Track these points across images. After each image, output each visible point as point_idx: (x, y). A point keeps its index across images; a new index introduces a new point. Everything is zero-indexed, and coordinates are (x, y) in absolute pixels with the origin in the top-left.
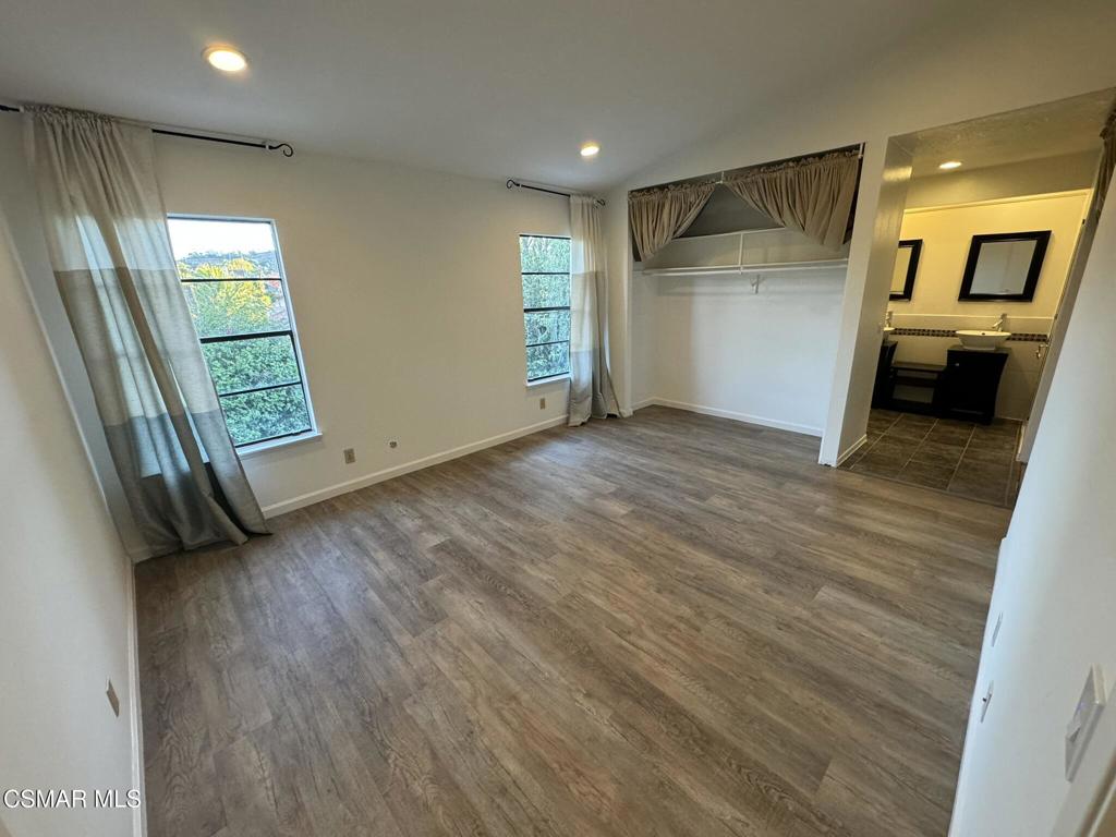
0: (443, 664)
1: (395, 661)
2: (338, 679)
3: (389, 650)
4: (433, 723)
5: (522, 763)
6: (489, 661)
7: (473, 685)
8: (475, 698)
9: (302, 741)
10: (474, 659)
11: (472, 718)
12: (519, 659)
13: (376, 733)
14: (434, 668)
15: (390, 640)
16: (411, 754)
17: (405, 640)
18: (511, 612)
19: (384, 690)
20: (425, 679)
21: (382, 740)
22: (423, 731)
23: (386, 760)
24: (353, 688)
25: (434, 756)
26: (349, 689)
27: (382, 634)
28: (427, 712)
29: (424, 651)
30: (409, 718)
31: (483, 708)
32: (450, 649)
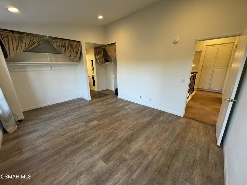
0: (154, 146)
1: (157, 157)
2: (168, 169)
3: (155, 160)
4: (167, 145)
5: (166, 132)
6: (151, 139)
7: (157, 140)
8: (159, 140)
9: (185, 169)
10: (151, 141)
11: (163, 139)
12: (149, 135)
13: (174, 153)
14: (156, 148)
15: (152, 161)
16: (174, 146)
17: (150, 157)
18: (136, 137)
19: (165, 156)
20: (159, 149)
21: (175, 152)
22: (169, 146)
23: (177, 150)
24: (168, 164)
25: (172, 143)
26: (169, 165)
27: (150, 164)
28: (166, 146)
29: (152, 151)
30: (169, 149)
31: (161, 138)
32: (150, 146)
